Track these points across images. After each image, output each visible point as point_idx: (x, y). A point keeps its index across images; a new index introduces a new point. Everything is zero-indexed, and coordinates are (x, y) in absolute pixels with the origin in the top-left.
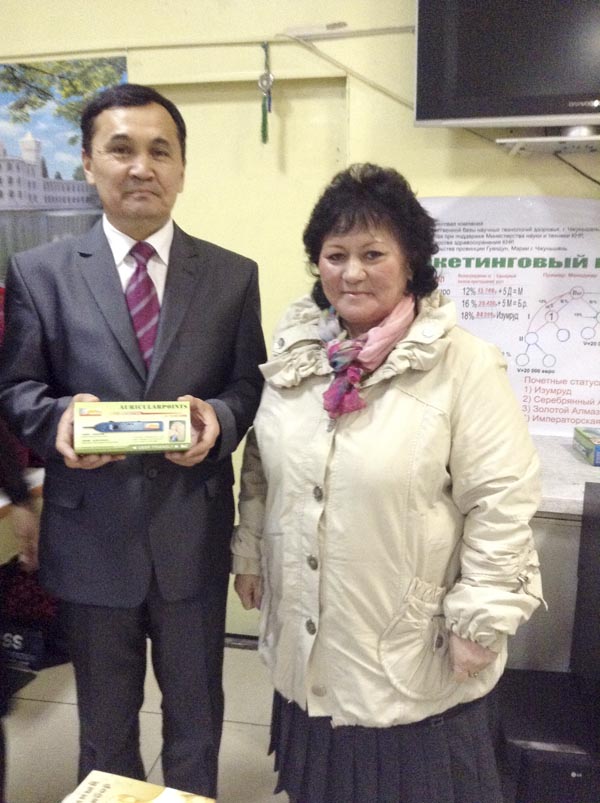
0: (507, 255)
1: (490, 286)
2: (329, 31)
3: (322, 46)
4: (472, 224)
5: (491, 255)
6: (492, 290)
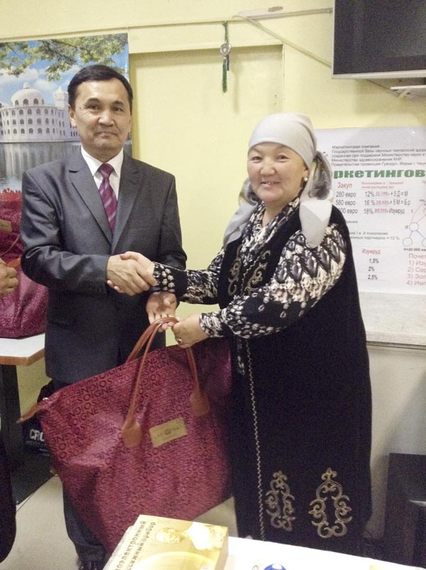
0: (397, 168)
1: (384, 190)
2: (271, 13)
4: (372, 147)
5: (385, 168)
6: (386, 193)
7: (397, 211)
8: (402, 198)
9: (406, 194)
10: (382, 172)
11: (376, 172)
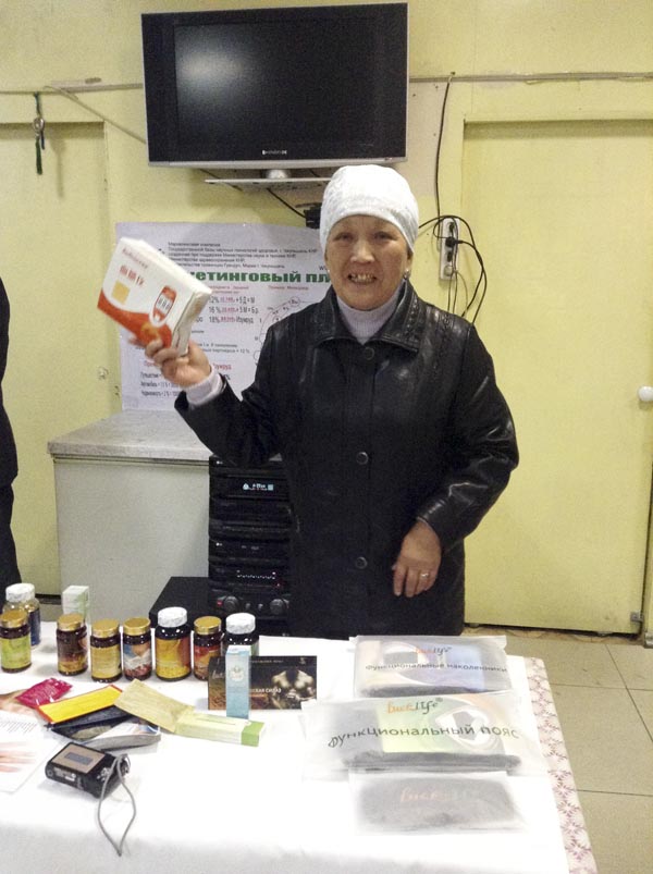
0: (240, 270)
1: (229, 296)
2: (87, 85)
3: (82, 97)
4: (211, 245)
5: (229, 270)
6: (230, 299)
7: (245, 320)
8: (249, 305)
9: (253, 301)
10: (225, 275)
11: (219, 274)
